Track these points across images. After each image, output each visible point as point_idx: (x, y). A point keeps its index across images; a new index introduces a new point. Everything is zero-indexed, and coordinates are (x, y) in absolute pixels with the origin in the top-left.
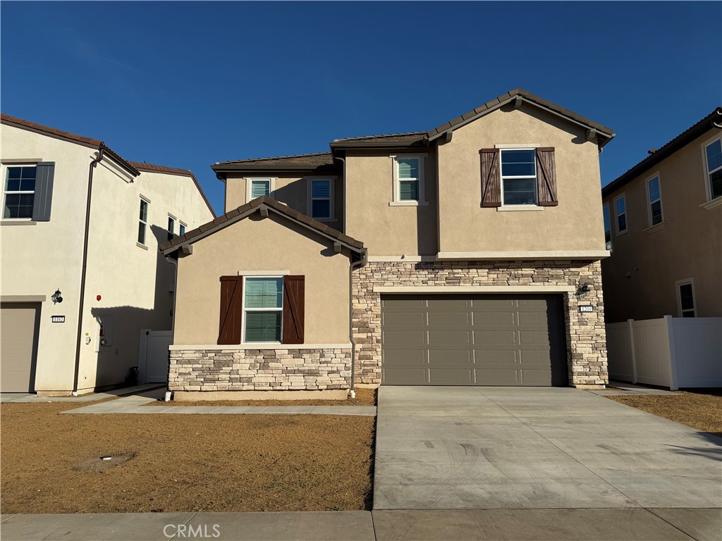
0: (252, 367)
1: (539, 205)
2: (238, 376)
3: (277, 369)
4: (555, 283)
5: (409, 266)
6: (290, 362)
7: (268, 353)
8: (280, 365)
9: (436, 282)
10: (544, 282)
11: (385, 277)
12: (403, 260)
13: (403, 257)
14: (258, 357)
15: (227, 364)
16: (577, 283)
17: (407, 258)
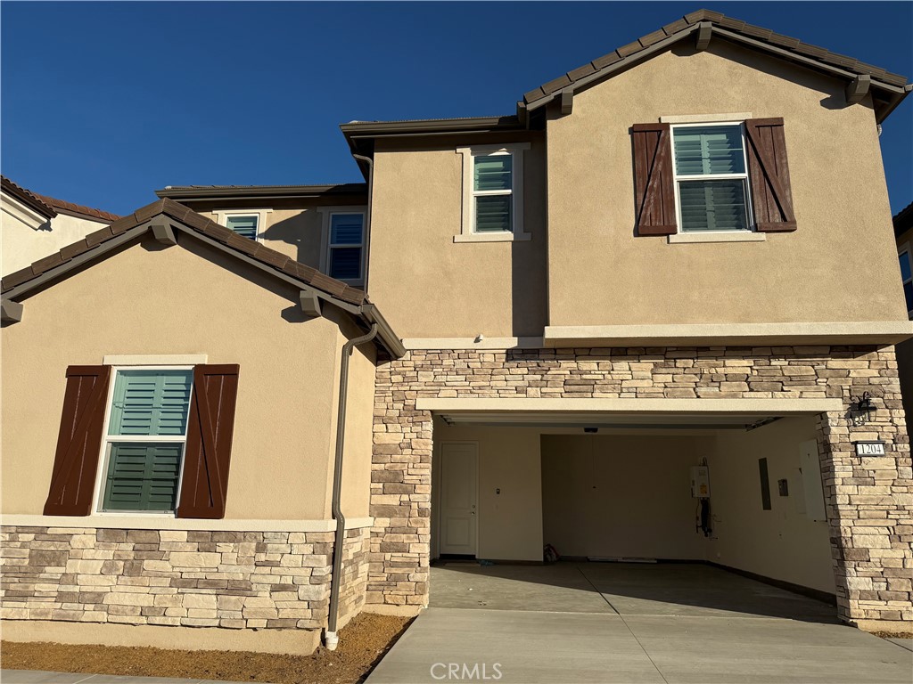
0: (108, 568)
1: (757, 231)
2: (77, 589)
3: (159, 575)
4: (798, 394)
5: (489, 358)
6: (189, 561)
7: (143, 537)
8: (165, 566)
9: (544, 390)
10: (773, 390)
11: (442, 379)
12: (477, 346)
13: (477, 340)
14: (123, 546)
15: (57, 559)
16: (846, 393)
17: (486, 342)
